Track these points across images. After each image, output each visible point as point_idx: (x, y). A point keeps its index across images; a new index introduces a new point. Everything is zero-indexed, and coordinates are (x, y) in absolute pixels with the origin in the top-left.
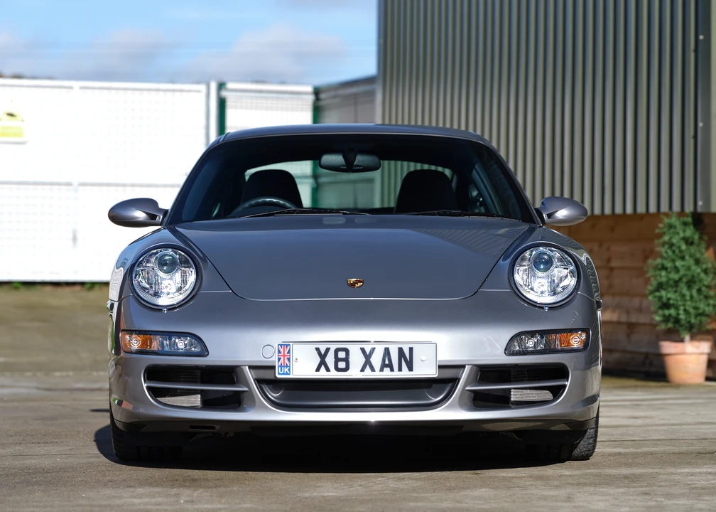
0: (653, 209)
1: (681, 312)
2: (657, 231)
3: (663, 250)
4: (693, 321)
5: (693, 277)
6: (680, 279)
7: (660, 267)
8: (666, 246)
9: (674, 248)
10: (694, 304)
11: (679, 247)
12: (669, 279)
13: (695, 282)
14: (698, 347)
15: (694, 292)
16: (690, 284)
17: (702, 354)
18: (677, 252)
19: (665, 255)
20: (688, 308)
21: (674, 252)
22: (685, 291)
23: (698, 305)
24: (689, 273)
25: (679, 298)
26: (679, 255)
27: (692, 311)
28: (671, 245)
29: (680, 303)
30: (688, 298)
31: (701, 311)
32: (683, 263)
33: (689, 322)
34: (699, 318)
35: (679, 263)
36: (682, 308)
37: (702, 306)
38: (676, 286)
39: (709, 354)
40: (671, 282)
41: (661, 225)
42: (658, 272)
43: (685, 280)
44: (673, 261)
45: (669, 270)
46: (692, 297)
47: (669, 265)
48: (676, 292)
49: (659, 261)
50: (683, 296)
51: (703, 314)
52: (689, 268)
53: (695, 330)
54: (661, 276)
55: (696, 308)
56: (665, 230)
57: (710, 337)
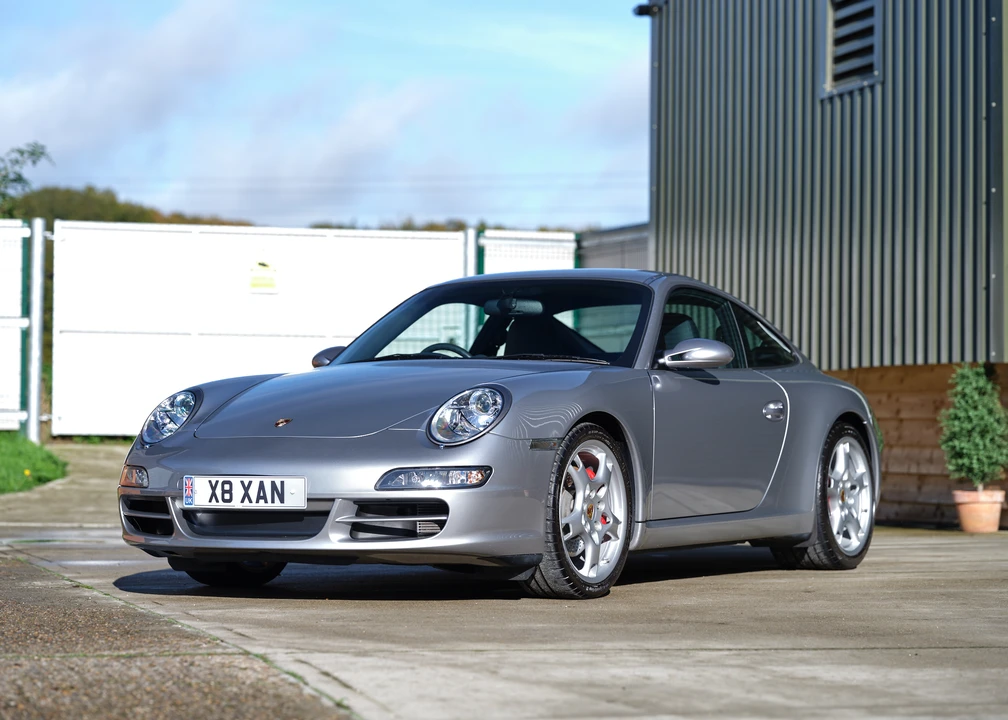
0: (944, 359)
1: (975, 461)
2: (950, 381)
3: (956, 400)
4: (986, 470)
5: (986, 426)
6: (973, 429)
7: (953, 416)
8: (959, 397)
9: (967, 398)
10: (987, 454)
11: (972, 397)
12: (962, 429)
13: (988, 432)
14: (992, 496)
15: (987, 441)
16: (983, 434)
17: (995, 503)
18: (970, 401)
19: (958, 405)
20: (981, 457)
21: (967, 402)
22: (978, 440)
23: (991, 454)
24: (982, 423)
25: (972, 448)
26: (973, 405)
27: (985, 460)
28: (964, 395)
29: (973, 452)
30: (981, 447)
31: (994, 460)
32: (976, 413)
33: (982, 471)
34: (992, 467)
35: (972, 413)
36: (975, 457)
37: (995, 455)
38: (970, 436)
39: (1002, 503)
40: (964, 432)
41: (954, 376)
42: (951, 422)
43: (978, 429)
44: (966, 411)
45: (962, 420)
46: (985, 446)
47: (962, 414)
48: (969, 441)
49: (952, 411)
50: (977, 445)
51: (996, 463)
52: (982, 418)
53: (987, 480)
54: (954, 426)
55: (989, 458)
56: (958, 380)
57: (1002, 489)
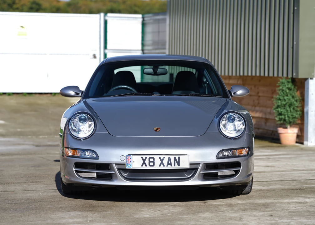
0: (276, 75)
1: (286, 117)
2: (277, 85)
3: (279, 92)
4: (291, 120)
5: (291, 103)
6: (286, 104)
7: (278, 99)
8: (281, 91)
9: (284, 92)
10: (291, 114)
11: (286, 91)
12: (281, 104)
13: (292, 105)
14: (293, 131)
15: (292, 109)
16: (290, 106)
17: (294, 133)
18: (285, 93)
19: (280, 94)
20: (289, 115)
21: (284, 93)
22: (288, 109)
23: (293, 114)
24: (290, 102)
25: (286, 111)
26: (286, 94)
27: (290, 116)
28: (283, 90)
29: (286, 113)
30: (289, 111)
31: (294, 116)
32: (287, 97)
33: (290, 121)
34: (293, 119)
35: (286, 98)
36: (287, 115)
37: (295, 115)
38: (285, 107)
39: (297, 133)
40: (283, 105)
41: (279, 82)
42: (277, 101)
43: (288, 104)
44: (284, 97)
45: (282, 100)
46: (290, 111)
47: (282, 98)
48: (284, 109)
49: (278, 96)
50: (287, 111)
51: (295, 118)
52: (290, 100)
53: (292, 124)
54: (278, 103)
55: (292, 115)
56: (280, 84)
57: (298, 126)
